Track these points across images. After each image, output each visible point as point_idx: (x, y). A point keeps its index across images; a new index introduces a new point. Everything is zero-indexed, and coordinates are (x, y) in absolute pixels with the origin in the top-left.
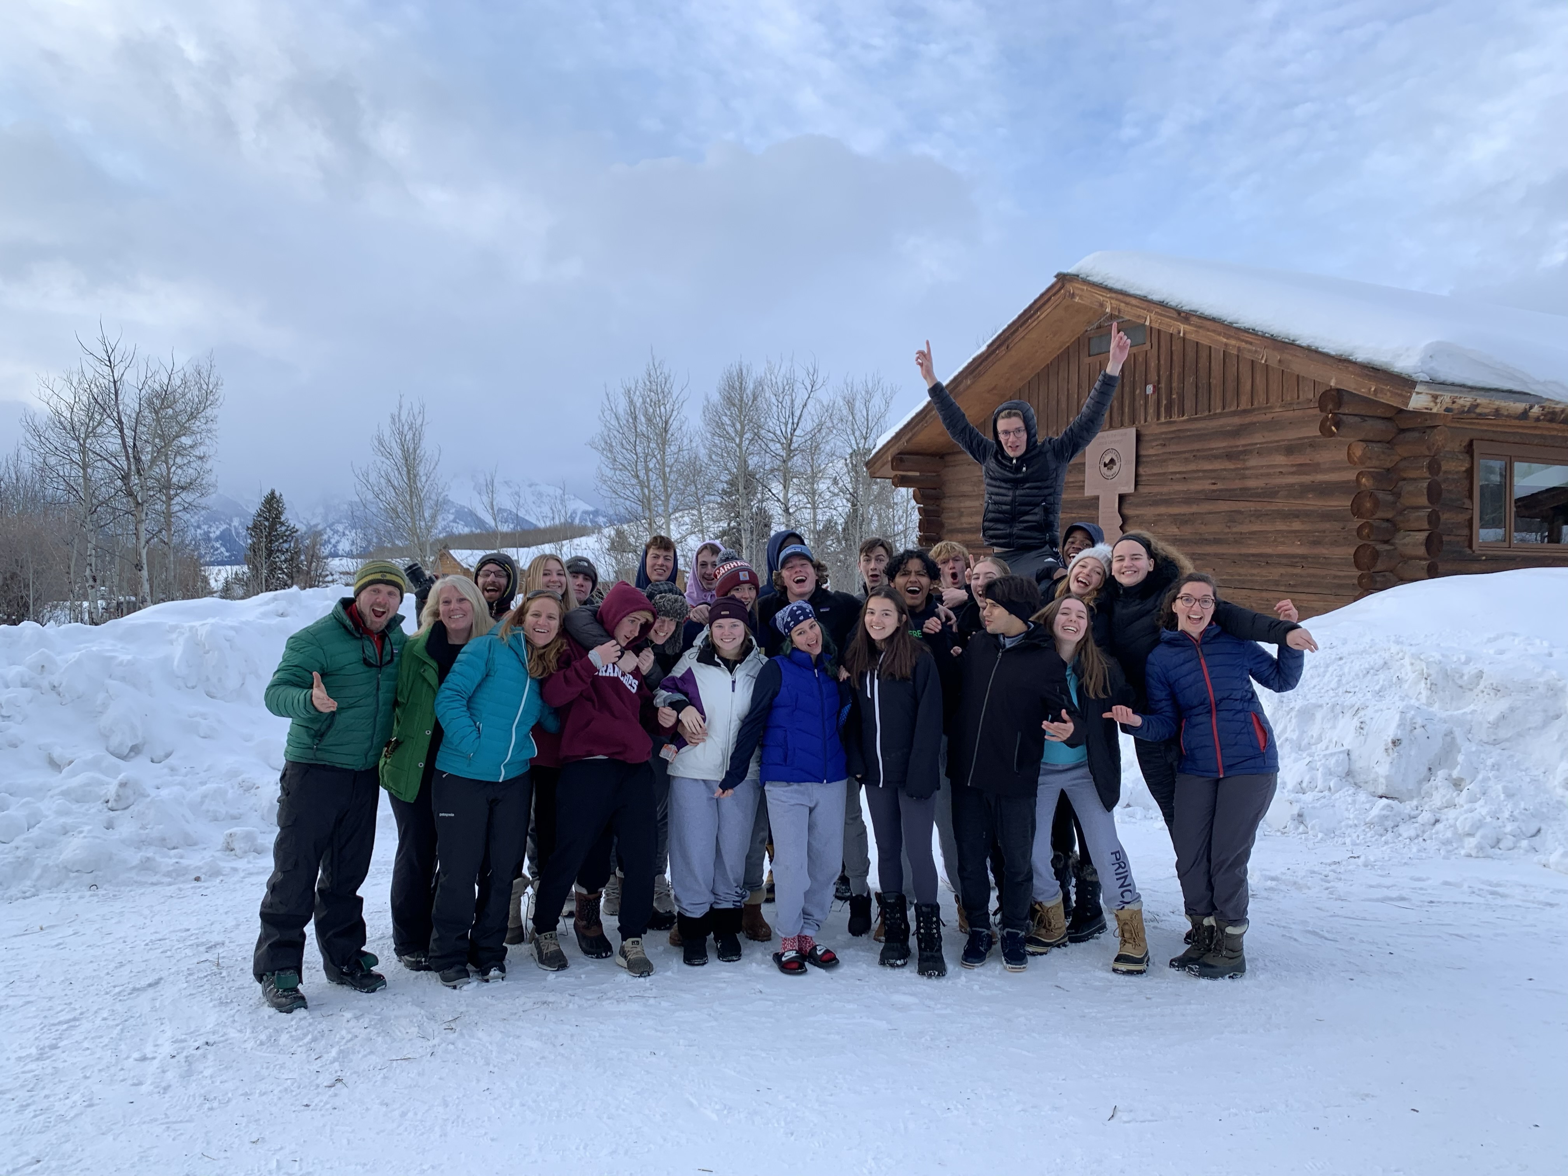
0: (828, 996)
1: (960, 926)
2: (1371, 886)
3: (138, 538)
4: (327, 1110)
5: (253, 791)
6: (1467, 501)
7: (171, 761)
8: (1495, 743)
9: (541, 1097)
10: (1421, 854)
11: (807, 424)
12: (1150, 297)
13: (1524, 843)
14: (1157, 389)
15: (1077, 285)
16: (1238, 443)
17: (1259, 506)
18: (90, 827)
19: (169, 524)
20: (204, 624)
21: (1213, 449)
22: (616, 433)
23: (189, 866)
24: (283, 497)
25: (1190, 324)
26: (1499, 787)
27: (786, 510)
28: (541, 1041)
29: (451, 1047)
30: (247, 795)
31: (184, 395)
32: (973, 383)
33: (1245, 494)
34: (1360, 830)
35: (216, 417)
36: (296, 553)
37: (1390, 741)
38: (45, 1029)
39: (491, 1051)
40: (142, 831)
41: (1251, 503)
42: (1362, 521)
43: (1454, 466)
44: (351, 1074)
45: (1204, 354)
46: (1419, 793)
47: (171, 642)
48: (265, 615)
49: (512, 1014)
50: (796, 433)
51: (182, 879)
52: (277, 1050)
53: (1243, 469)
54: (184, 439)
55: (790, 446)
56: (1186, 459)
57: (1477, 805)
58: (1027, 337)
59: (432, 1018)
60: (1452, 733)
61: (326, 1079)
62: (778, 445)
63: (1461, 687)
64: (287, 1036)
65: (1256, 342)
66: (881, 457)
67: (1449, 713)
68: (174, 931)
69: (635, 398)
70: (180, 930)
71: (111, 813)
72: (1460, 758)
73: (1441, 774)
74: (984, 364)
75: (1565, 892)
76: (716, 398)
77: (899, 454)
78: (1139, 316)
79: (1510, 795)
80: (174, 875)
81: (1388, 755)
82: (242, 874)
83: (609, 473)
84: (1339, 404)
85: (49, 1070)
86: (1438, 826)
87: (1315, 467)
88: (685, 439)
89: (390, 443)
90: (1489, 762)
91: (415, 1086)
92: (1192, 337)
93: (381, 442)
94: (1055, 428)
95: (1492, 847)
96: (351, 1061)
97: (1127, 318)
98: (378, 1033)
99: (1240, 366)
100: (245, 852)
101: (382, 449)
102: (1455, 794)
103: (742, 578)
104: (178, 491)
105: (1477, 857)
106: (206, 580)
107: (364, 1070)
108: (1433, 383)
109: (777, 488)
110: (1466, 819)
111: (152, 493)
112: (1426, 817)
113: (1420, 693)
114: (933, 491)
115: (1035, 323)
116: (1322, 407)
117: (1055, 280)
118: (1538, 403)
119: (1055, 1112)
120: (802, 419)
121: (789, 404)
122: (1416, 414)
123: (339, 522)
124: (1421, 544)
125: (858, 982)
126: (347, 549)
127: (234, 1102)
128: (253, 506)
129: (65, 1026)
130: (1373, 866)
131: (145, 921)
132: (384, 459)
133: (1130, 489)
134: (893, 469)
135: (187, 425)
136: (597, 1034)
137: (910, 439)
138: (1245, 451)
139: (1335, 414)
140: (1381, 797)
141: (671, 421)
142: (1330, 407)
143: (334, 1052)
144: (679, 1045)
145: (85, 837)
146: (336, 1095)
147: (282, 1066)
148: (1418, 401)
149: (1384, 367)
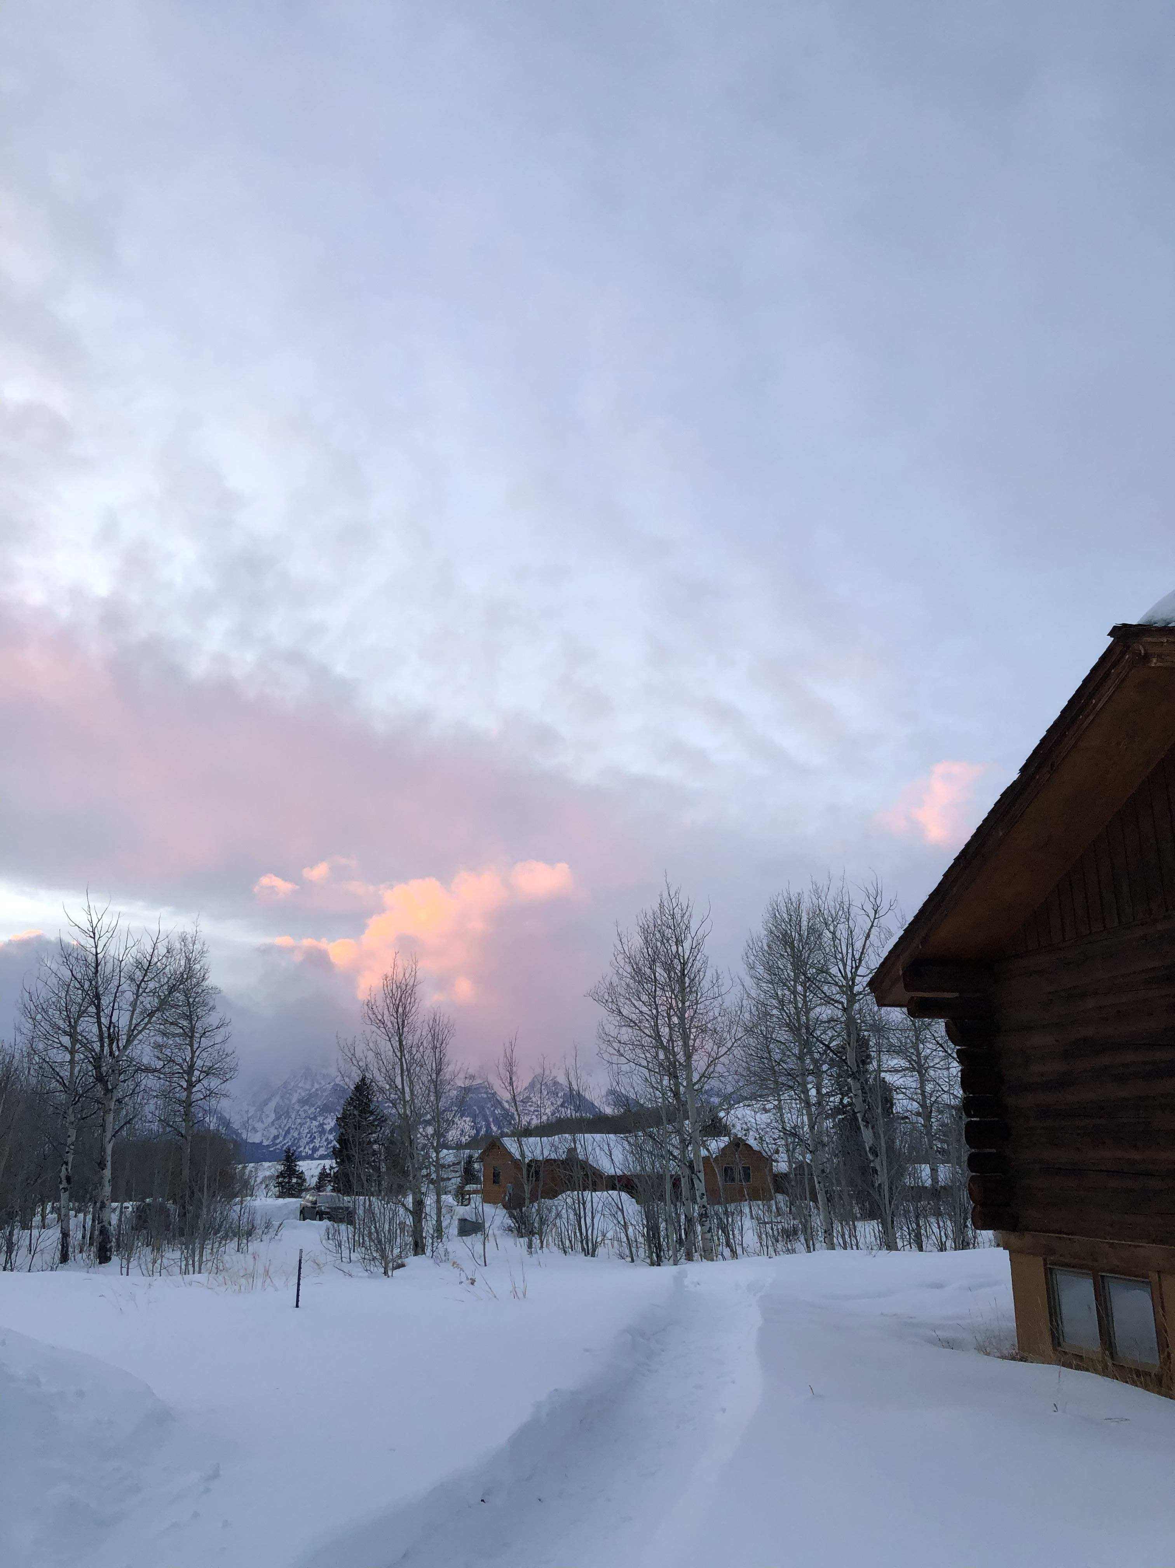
15: (1149, 639)
50: (858, 972)
55: (852, 989)
66: (889, 971)
77: (914, 963)
117: (1111, 637)
120: (865, 954)
141: (690, 963)
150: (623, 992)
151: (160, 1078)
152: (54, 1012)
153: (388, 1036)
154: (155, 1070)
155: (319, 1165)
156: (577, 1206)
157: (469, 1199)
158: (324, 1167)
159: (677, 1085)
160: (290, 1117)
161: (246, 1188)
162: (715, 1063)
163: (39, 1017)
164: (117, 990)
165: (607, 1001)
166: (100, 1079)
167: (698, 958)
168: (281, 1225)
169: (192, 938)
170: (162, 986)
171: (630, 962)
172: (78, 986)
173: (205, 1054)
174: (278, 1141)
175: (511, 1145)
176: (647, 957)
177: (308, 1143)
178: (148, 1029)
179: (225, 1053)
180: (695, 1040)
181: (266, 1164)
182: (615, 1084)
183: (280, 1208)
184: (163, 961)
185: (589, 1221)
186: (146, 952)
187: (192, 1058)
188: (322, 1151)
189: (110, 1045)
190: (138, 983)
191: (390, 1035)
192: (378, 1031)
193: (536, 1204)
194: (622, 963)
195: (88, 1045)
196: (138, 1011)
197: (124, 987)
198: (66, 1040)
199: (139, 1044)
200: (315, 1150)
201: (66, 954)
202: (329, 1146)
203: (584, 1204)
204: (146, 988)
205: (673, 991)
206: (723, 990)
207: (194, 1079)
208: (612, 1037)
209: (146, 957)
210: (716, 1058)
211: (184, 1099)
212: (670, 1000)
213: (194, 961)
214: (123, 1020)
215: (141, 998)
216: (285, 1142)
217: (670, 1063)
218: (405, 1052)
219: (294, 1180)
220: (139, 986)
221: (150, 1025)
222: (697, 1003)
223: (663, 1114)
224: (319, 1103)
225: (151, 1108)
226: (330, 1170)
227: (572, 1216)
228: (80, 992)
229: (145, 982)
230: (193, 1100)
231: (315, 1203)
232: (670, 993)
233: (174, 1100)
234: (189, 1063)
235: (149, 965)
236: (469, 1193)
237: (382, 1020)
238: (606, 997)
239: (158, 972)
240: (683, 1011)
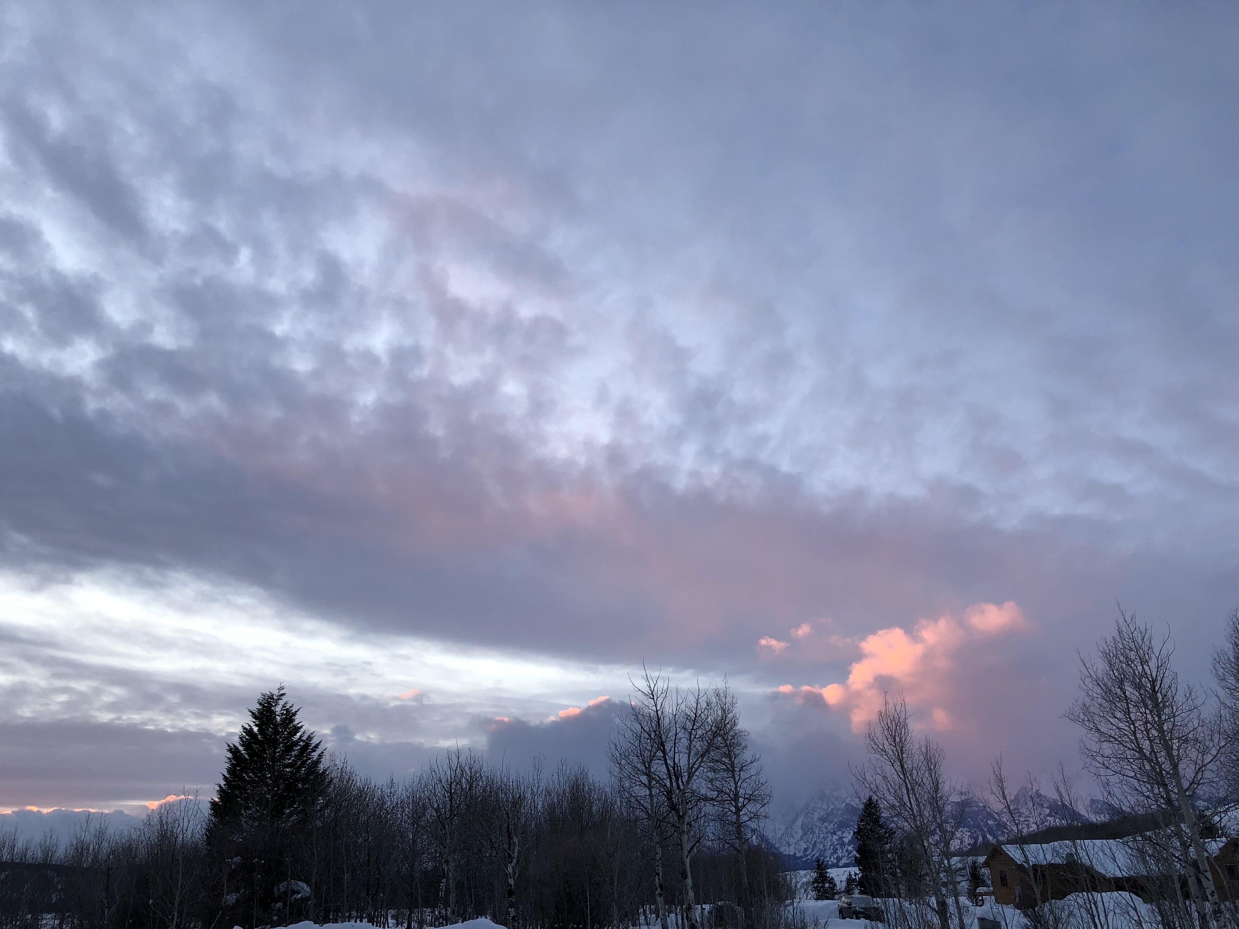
24: (879, 802)
104: (745, 803)
150: (1097, 711)
151: (714, 805)
152: (633, 758)
153: (891, 762)
154: (712, 799)
155: (845, 872)
156: (1088, 905)
157: (982, 900)
158: (850, 873)
159: (1167, 792)
160: (814, 832)
161: (791, 893)
162: (1202, 771)
163: (623, 762)
164: (676, 737)
165: (1083, 720)
166: (673, 807)
167: (1166, 674)
168: (826, 923)
169: (723, 693)
170: (707, 732)
171: (1098, 684)
172: (647, 736)
173: (745, 785)
174: (808, 853)
175: (1013, 852)
176: (1114, 678)
177: (832, 854)
178: (702, 766)
179: (761, 782)
180: (1178, 750)
181: (802, 872)
182: (1106, 794)
183: (822, 908)
184: (706, 712)
185: (1103, 919)
186: (692, 707)
187: (736, 788)
188: (844, 861)
189: (677, 781)
190: (690, 731)
191: (893, 762)
192: (881, 758)
193: (1047, 904)
194: (1091, 686)
195: (660, 781)
196: (692, 753)
197: (680, 735)
198: (644, 779)
199: (697, 779)
200: (839, 859)
201: (636, 713)
202: (850, 855)
203: (1095, 903)
204: (696, 735)
205: (1146, 707)
206: (1198, 702)
207: (740, 805)
208: (1094, 751)
209: (692, 711)
210: (1203, 766)
211: (735, 821)
212: (1145, 715)
213: (728, 711)
214: (683, 761)
215: (694, 743)
216: (814, 853)
217: (1157, 773)
218: (908, 775)
219: (827, 885)
220: (690, 733)
221: (703, 764)
222: (1174, 717)
223: (1160, 818)
224: (836, 820)
225: (712, 830)
226: (855, 876)
227: (1085, 915)
228: (649, 741)
229: (695, 730)
230: (742, 822)
231: (850, 904)
232: (1144, 709)
233: (727, 822)
234: (734, 792)
235: (696, 717)
236: (981, 894)
237: (884, 749)
238: (1082, 716)
239: (703, 721)
240: (1161, 724)
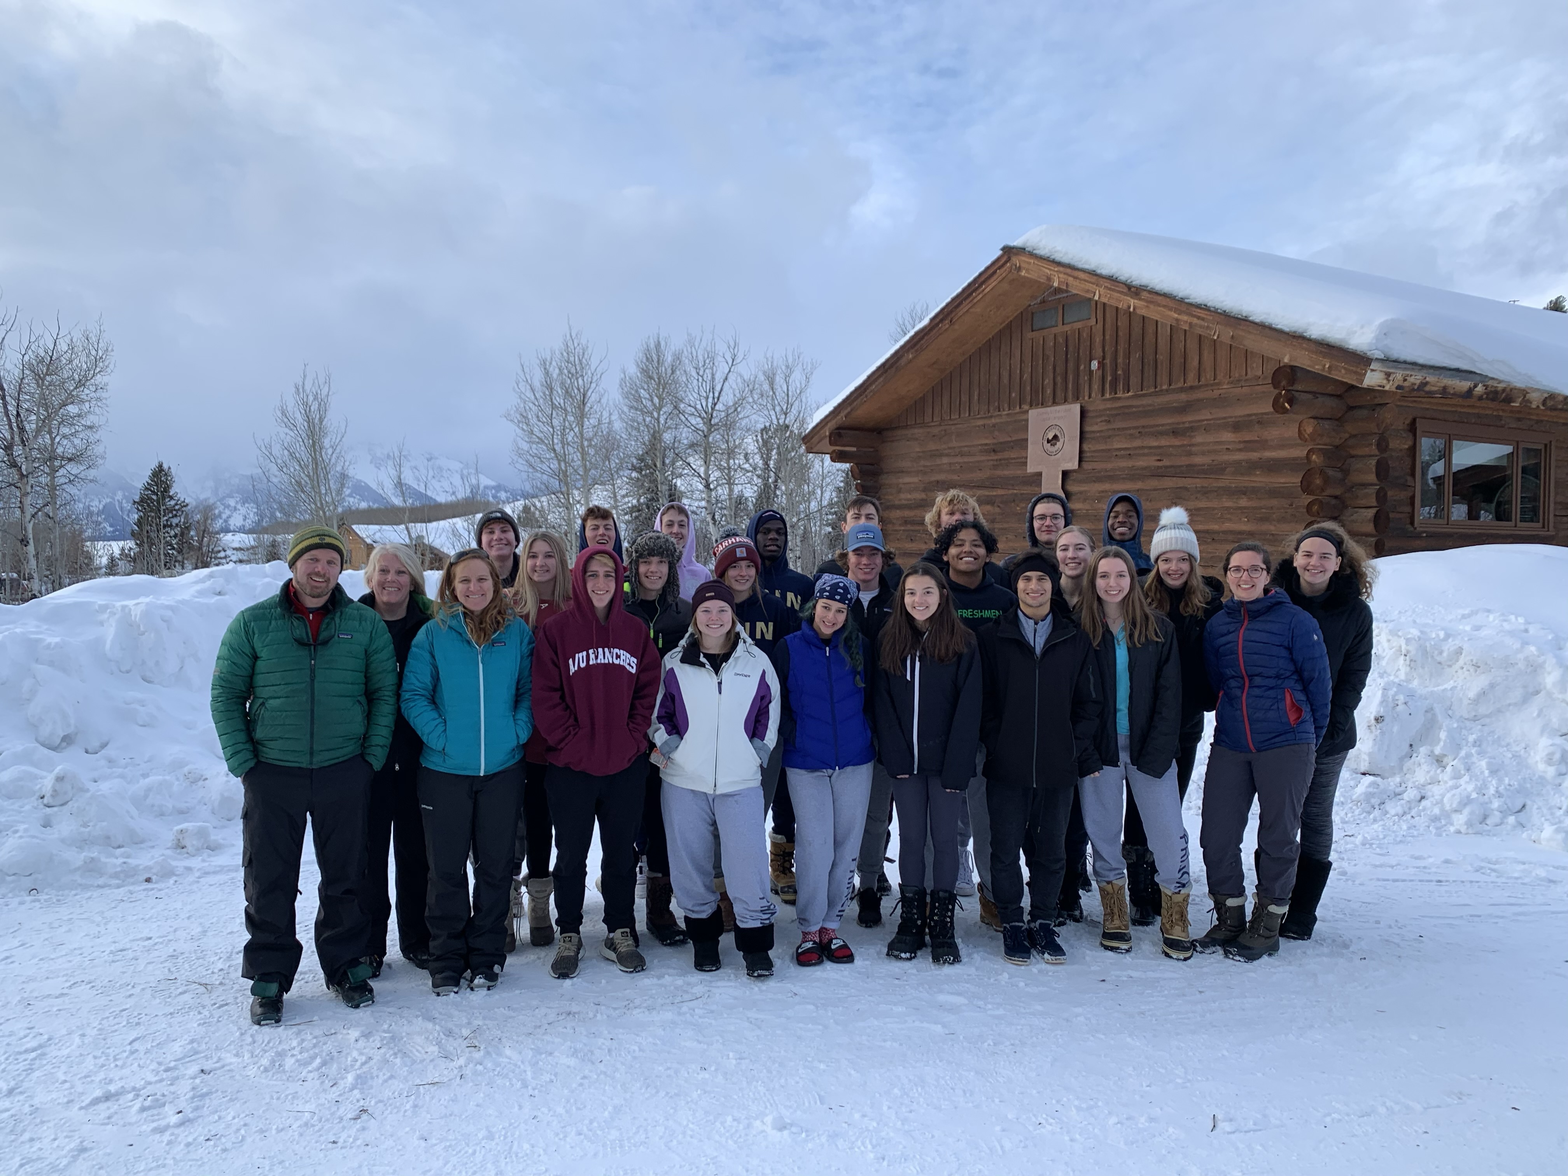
0: (871, 998)
1: (982, 917)
2: (1376, 866)
3: (23, 512)
4: (359, 1146)
5: (201, 783)
6: (1409, 478)
7: (108, 751)
8: (1475, 719)
9: (595, 1124)
10: (1411, 831)
11: (728, 398)
12: (1099, 271)
13: (1511, 819)
14: (1101, 365)
15: (1023, 258)
16: (1185, 419)
17: (1205, 483)
18: (26, 826)
19: (54, 497)
20: (138, 604)
21: (1157, 426)
22: (531, 405)
23: (137, 866)
24: (172, 470)
25: (1140, 299)
26: (1483, 764)
27: (707, 486)
28: (577, 1057)
29: (480, 1068)
30: (194, 787)
31: (70, 361)
32: (914, 358)
33: (1190, 471)
34: (1347, 807)
35: (106, 384)
36: (186, 528)
37: (1372, 718)
38: (11, 1059)
39: (525, 1071)
40: (83, 829)
41: (1198, 480)
42: (1311, 498)
43: (1399, 444)
44: (376, 1103)
45: (1150, 330)
46: (1401, 769)
47: (102, 624)
48: (201, 593)
49: (536, 1027)
50: (717, 407)
51: (132, 880)
52: (284, 1078)
53: (1190, 445)
54: (70, 408)
55: (711, 420)
56: (1131, 435)
57: (1462, 781)
58: (971, 310)
59: (449, 1033)
60: (1432, 709)
61: (348, 1110)
62: (699, 419)
63: (1440, 663)
64: (293, 1060)
65: (1209, 317)
66: (818, 432)
67: (1430, 689)
68: (134, 940)
69: (551, 369)
70: (141, 939)
71: (47, 809)
72: (1443, 735)
73: (1423, 750)
74: (926, 338)
75: (1564, 868)
76: (633, 370)
77: (838, 428)
78: (1088, 291)
79: (1494, 772)
80: (122, 875)
81: (1371, 732)
82: (197, 874)
83: (525, 446)
84: (1292, 381)
85: (27, 1109)
86: (1424, 803)
87: (1263, 444)
88: (604, 413)
89: (293, 414)
90: (1471, 738)
91: (451, 1115)
92: (1142, 312)
93: (284, 413)
94: (996, 404)
95: (1481, 823)
96: (371, 1087)
97: (1075, 292)
98: (395, 1054)
99: (1188, 342)
100: (198, 850)
101: (286, 420)
102: (1439, 771)
103: (738, 555)
104: (63, 463)
105: (1467, 834)
106: (90, 557)
107: (389, 1099)
108: (1387, 361)
109: (696, 462)
110: (1454, 795)
111: (37, 465)
112: (1411, 794)
113: (1399, 670)
114: (870, 467)
115: (981, 296)
116: (1275, 383)
117: (1000, 252)
118: (1482, 382)
119: (1153, 1124)
120: (723, 393)
121: (709, 378)
122: (1370, 390)
123: (230, 496)
124: (1370, 520)
125: (897, 982)
126: (238, 525)
127: (249, 1140)
128: (141, 479)
129: (33, 1055)
130: (1371, 844)
131: (99, 929)
132: (287, 430)
133: (1073, 465)
134: (831, 444)
135: (74, 393)
136: (636, 1048)
137: (849, 413)
138: (1191, 428)
139: (1288, 391)
140: (1364, 774)
141: (589, 393)
142: (1284, 383)
143: (350, 1078)
144: (728, 1058)
145: (21, 837)
146: (364, 1129)
147: (295, 1096)
148: (1373, 379)
149: (1338, 344)
158: (123, 547)
164: (22, 382)
167: (596, 390)
189: (20, 434)
191: (303, 438)
202: (127, 528)
226: (130, 551)
230: (58, 484)
237: (295, 424)
